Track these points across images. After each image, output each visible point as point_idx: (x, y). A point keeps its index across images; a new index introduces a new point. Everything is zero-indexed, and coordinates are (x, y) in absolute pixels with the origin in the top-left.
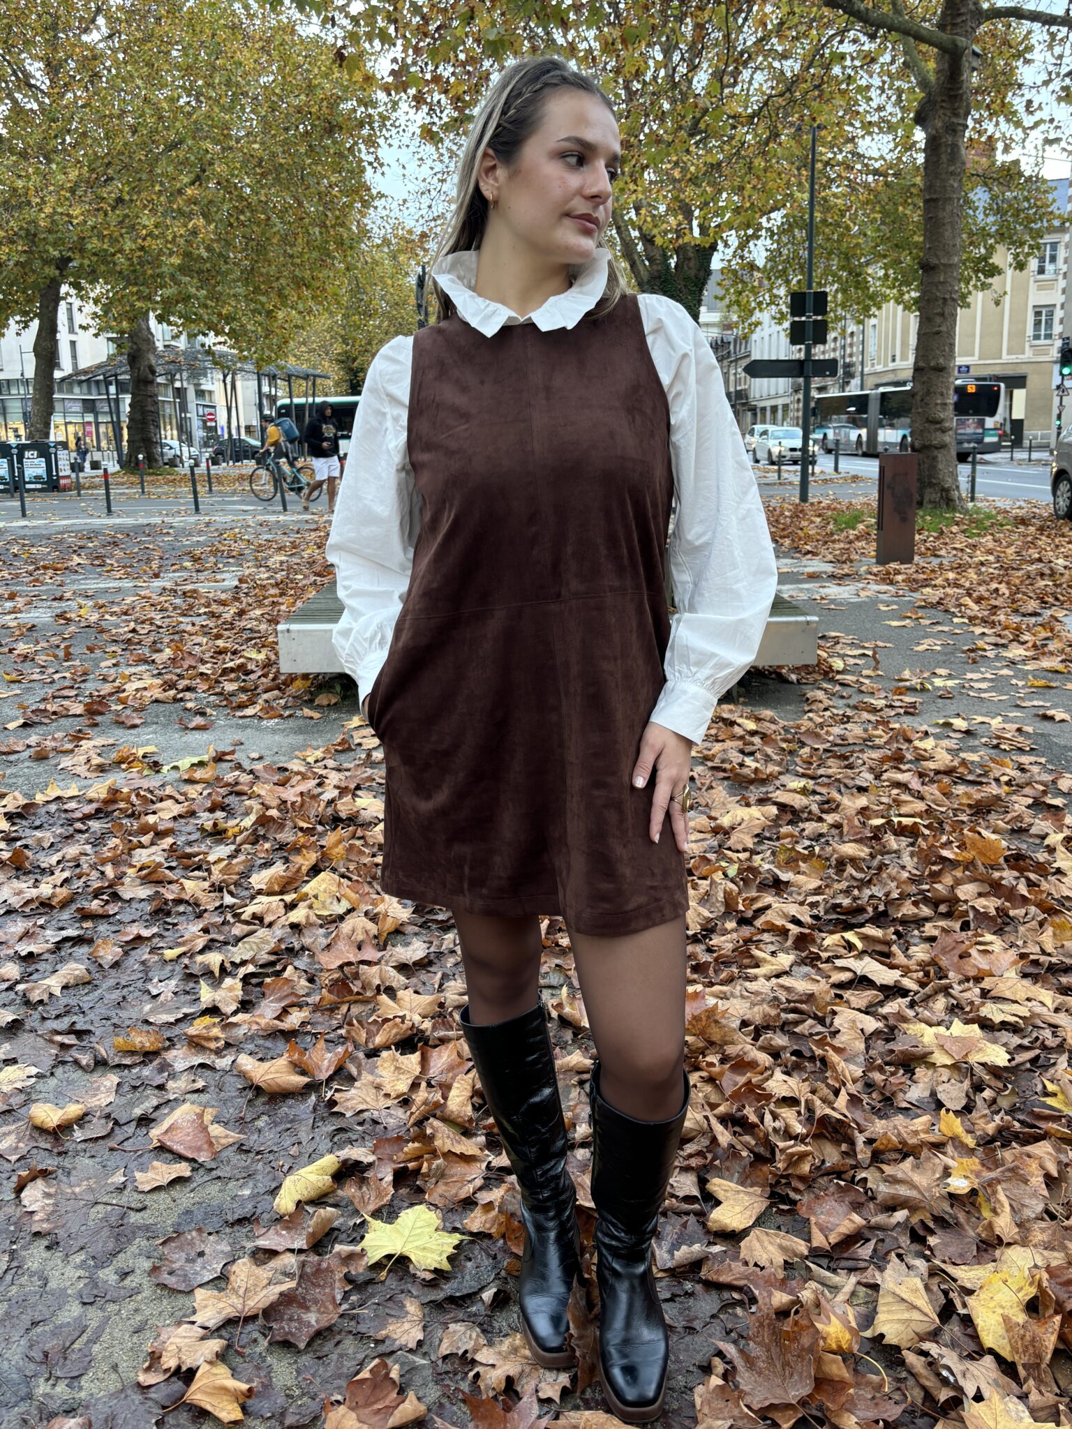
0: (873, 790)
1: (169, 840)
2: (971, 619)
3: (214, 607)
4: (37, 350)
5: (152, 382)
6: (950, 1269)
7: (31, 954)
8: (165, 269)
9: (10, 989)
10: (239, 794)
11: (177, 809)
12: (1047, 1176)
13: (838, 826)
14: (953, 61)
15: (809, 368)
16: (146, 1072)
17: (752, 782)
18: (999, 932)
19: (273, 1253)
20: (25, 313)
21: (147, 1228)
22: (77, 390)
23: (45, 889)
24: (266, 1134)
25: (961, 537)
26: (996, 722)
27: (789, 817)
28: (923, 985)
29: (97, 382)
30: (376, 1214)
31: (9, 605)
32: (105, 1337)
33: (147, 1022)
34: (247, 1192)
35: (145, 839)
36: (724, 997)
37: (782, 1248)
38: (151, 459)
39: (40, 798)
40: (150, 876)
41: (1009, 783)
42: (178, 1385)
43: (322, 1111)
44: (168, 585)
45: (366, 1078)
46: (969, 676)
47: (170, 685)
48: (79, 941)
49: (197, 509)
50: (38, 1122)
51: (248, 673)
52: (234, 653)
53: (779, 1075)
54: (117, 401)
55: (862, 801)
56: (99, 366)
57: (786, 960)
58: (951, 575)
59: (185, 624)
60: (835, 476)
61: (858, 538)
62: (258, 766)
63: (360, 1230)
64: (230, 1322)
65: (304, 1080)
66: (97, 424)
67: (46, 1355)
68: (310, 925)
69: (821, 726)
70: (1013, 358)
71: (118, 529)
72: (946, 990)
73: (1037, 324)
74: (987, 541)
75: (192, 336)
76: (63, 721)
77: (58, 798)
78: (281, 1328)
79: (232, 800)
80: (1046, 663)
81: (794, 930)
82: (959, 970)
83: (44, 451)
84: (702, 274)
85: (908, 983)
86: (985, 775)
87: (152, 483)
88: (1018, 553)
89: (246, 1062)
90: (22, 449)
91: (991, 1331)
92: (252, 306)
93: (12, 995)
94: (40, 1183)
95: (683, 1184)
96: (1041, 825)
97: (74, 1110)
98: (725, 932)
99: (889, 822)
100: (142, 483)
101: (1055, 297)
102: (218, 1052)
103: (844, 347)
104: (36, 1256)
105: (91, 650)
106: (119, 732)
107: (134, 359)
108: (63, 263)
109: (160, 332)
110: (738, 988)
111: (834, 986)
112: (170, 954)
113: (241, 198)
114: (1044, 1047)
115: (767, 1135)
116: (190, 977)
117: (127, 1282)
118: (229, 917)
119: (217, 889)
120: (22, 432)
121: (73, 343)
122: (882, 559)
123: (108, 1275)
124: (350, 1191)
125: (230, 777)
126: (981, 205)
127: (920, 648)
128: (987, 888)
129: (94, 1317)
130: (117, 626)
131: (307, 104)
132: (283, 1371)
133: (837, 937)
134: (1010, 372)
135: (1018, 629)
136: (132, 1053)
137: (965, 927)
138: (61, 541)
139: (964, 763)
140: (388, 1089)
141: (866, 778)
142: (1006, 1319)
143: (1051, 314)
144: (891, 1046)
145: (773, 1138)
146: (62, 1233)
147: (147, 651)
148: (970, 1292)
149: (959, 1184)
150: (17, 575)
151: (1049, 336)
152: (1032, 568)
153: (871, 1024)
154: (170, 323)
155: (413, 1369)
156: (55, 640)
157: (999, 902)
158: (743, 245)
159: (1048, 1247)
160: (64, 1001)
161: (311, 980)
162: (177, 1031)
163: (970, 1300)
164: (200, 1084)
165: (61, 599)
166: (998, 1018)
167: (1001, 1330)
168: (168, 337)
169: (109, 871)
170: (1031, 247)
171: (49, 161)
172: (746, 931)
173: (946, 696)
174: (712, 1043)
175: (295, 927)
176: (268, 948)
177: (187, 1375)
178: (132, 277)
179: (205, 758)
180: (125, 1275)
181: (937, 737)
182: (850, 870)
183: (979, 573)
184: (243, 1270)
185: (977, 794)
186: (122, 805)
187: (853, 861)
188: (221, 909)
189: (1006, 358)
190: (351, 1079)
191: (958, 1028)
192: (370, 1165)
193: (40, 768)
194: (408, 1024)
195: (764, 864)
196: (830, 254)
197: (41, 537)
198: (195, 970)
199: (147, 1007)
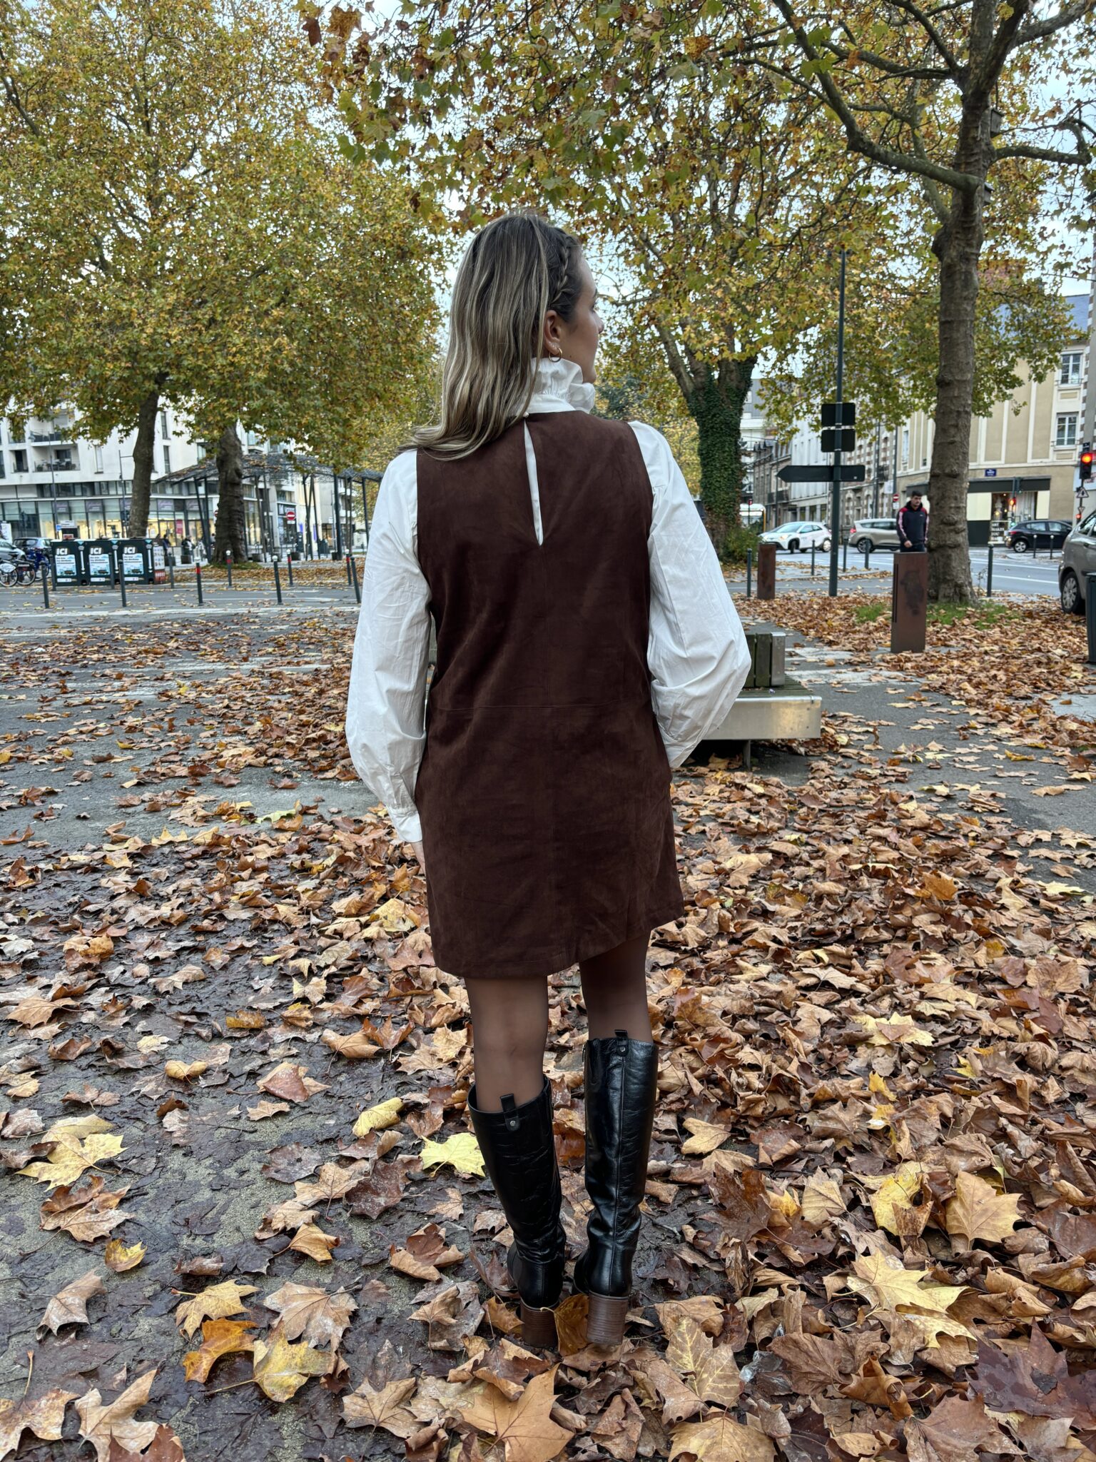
0: (856, 843)
1: (265, 875)
2: (968, 701)
3: (297, 687)
4: (136, 455)
5: (238, 484)
6: (861, 1178)
7: (157, 958)
8: (252, 383)
9: (142, 983)
10: (321, 840)
11: (270, 852)
12: (943, 1116)
13: (822, 870)
14: (967, 197)
15: (838, 473)
16: (252, 1042)
17: (754, 835)
18: (944, 952)
19: (352, 1160)
20: (126, 423)
21: (258, 1143)
22: (169, 491)
23: (165, 910)
24: (345, 1083)
25: (971, 629)
26: (974, 789)
27: (782, 862)
28: (873, 988)
29: (188, 484)
30: (431, 1137)
31: (117, 684)
32: (230, 1211)
33: (251, 1008)
34: (332, 1122)
35: (245, 874)
36: (711, 995)
37: (735, 1162)
38: (236, 554)
39: (155, 842)
40: (249, 902)
41: (975, 838)
42: (285, 1238)
43: (390, 1071)
44: (256, 668)
45: (423, 1047)
46: (958, 750)
47: (261, 753)
48: (194, 950)
49: (280, 600)
50: (172, 1073)
51: (327, 743)
52: (316, 726)
53: (747, 1048)
54: (206, 501)
55: (845, 850)
56: (191, 469)
57: (764, 969)
58: (956, 663)
59: (272, 700)
60: (865, 572)
61: (877, 629)
62: (338, 818)
63: (418, 1147)
64: (321, 1203)
65: (375, 1048)
66: (187, 522)
67: (187, 1221)
68: (380, 939)
69: (820, 791)
70: (1038, 462)
71: (210, 618)
72: (891, 993)
73: (1061, 430)
74: (995, 633)
75: (274, 443)
76: (170, 781)
77: (171, 843)
78: (361, 1205)
79: (315, 845)
80: (1028, 740)
81: (774, 946)
82: (904, 978)
83: (141, 547)
84: (743, 385)
85: (862, 987)
86: (957, 831)
87: (239, 576)
88: (1021, 644)
89: (330, 1035)
90: (122, 545)
91: (884, 1213)
92: (330, 415)
93: (144, 987)
94: (176, 1112)
95: (665, 1122)
96: (996, 871)
97: (199, 1066)
98: (718, 948)
99: (866, 867)
100: (229, 576)
101: (1076, 405)
102: (308, 1029)
103: (878, 452)
104: (176, 1160)
105: (191, 723)
106: (219, 790)
107: (222, 463)
108: (160, 379)
109: (246, 439)
110: (723, 989)
111: (799, 988)
112: (268, 960)
113: (321, 318)
114: (964, 1034)
115: (731, 1088)
116: (284, 976)
117: (245, 1177)
118: (315, 932)
119: (306, 912)
120: (119, 529)
121: (166, 448)
122: (895, 649)
123: (230, 1173)
124: (411, 1121)
125: (314, 827)
126: (1003, 320)
127: (917, 727)
128: (938, 917)
129: (221, 1198)
130: (213, 703)
131: (382, 233)
132: (361, 1233)
133: (808, 953)
134: (1034, 474)
135: (1007, 710)
136: (241, 1029)
137: (916, 947)
138: (159, 629)
139: (938, 822)
140: (440, 1055)
141: (852, 832)
142: (895, 1207)
143: (1073, 421)
144: (843, 1032)
145: (736, 1090)
146: (194, 1146)
147: (240, 724)
148: (872, 1192)
149: (877, 1123)
150: (123, 659)
151: (1071, 441)
152: (1030, 657)
153: (826, 1015)
154: (256, 431)
155: (455, 1233)
156: (159, 714)
157: (945, 928)
158: (781, 359)
159: (937, 1163)
160: (184, 993)
161: (381, 979)
162: (277, 1014)
163: (872, 1197)
164: (294, 1051)
165: (162, 679)
166: (929, 1012)
167: (891, 1215)
168: (253, 442)
169: (217, 897)
170: (1050, 361)
171: (150, 286)
172: (735, 948)
173: (935, 767)
174: (697, 1026)
175: (368, 940)
176: (347, 955)
177: (292, 1233)
178: (223, 391)
179: (293, 811)
180: (242, 1173)
181: (919, 800)
182: (826, 902)
183: (983, 661)
184: (330, 1170)
185: (943, 845)
186: (225, 848)
187: (830, 895)
188: (308, 927)
189: (1031, 461)
190: (412, 1049)
191: (896, 1018)
192: (426, 1106)
193: (153, 819)
194: (457, 1009)
195: (755, 897)
196: (863, 365)
197: (141, 624)
198: (289, 971)
199: (251, 998)
